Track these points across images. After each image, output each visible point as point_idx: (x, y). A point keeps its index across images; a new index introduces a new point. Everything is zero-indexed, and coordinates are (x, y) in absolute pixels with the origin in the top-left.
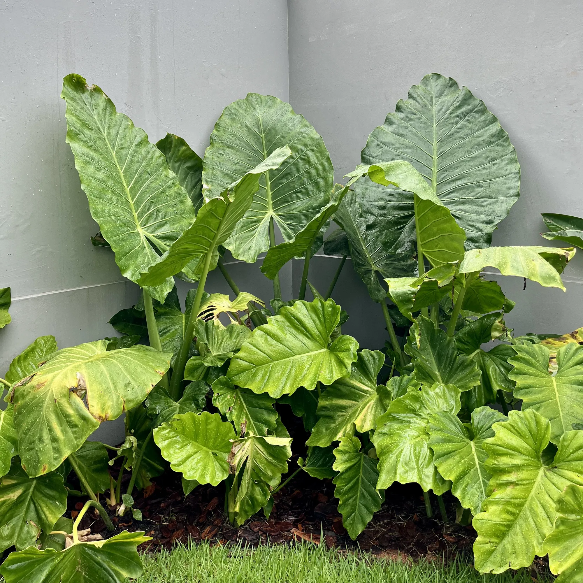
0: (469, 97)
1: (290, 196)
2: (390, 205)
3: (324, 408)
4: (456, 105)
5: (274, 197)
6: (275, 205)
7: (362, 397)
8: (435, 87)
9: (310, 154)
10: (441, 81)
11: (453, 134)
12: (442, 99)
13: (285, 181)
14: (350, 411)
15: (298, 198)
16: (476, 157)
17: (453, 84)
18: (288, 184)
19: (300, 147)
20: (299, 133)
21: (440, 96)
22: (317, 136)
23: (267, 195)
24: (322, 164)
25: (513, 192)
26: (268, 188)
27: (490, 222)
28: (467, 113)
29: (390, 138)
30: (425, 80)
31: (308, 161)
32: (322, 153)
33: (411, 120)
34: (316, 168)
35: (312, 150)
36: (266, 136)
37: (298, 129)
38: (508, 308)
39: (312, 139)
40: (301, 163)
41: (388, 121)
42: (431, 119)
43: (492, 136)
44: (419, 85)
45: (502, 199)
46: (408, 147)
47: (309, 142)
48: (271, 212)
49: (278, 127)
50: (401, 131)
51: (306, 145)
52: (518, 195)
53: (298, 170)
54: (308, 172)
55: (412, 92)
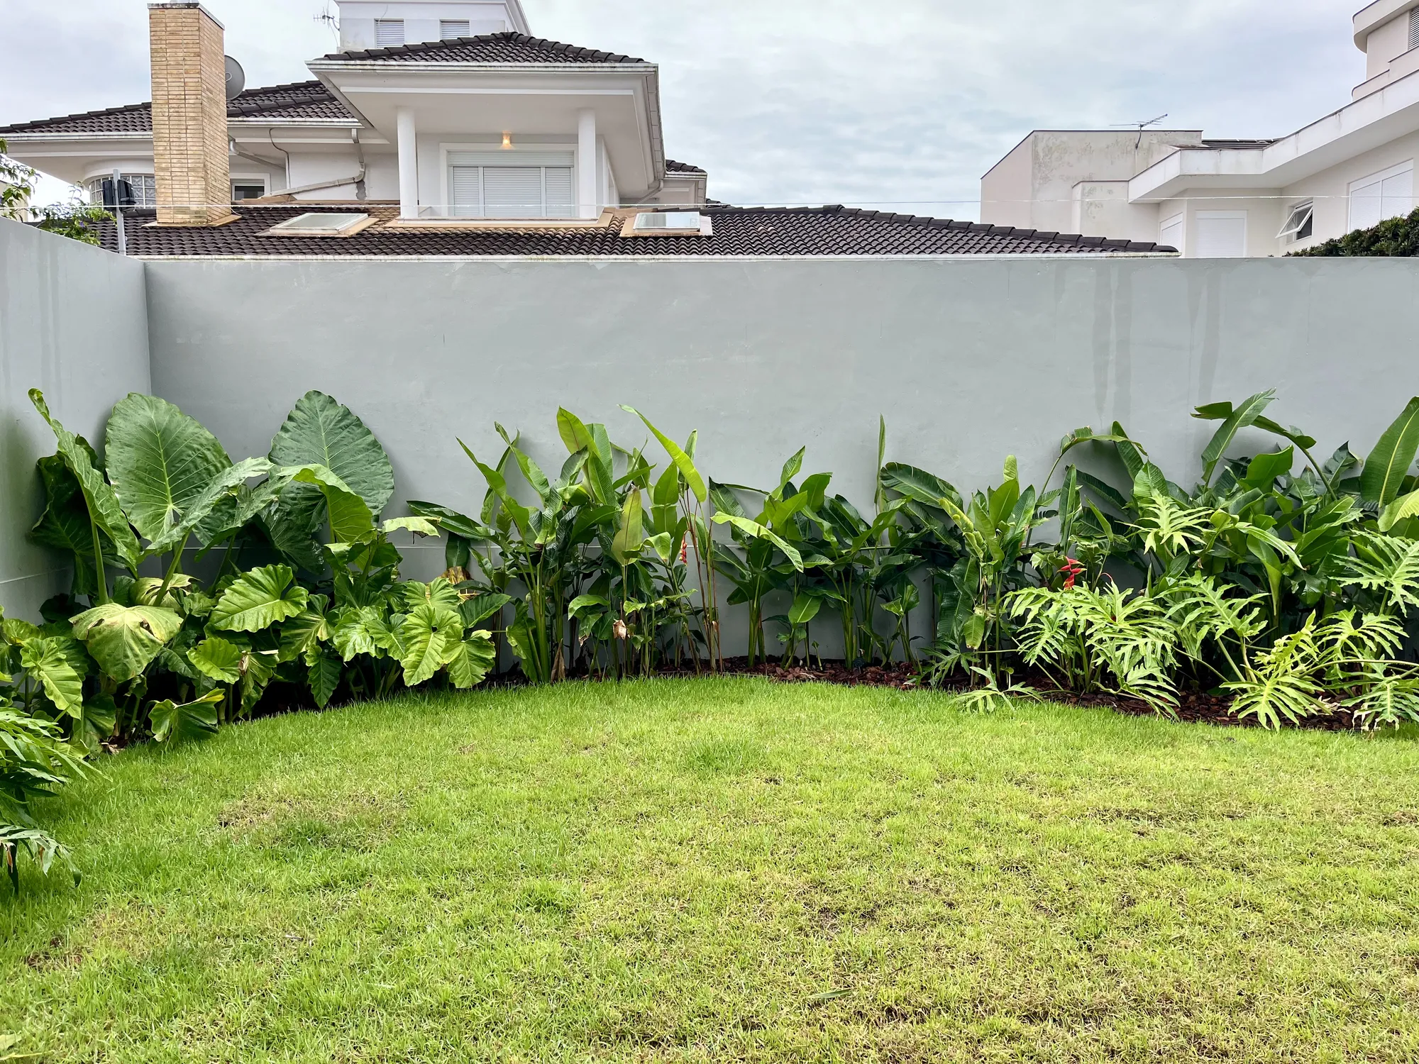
0: (347, 413)
1: (190, 490)
2: (299, 496)
3: (286, 637)
4: (337, 419)
5: (173, 491)
6: (174, 499)
7: (313, 625)
8: (317, 403)
9: (207, 453)
10: (321, 398)
11: (338, 441)
12: (325, 413)
13: (184, 478)
14: (306, 636)
15: (199, 492)
16: (359, 460)
17: (332, 401)
18: (187, 480)
19: (195, 446)
20: (193, 434)
21: (322, 411)
22: (212, 437)
23: (165, 490)
24: (221, 462)
25: (389, 486)
26: (167, 483)
27: (375, 508)
28: (347, 426)
29: (289, 443)
30: (308, 396)
31: (206, 459)
32: (219, 452)
33: (302, 428)
34: (215, 466)
35: (209, 450)
36: (161, 436)
37: (191, 430)
38: (400, 560)
39: (206, 439)
40: (199, 461)
41: (284, 429)
42: (319, 428)
43: (369, 445)
44: (303, 399)
45: (382, 491)
46: (305, 451)
47: (204, 442)
48: (171, 506)
49: (173, 426)
50: (297, 437)
51: (202, 445)
52: (393, 488)
53: (196, 468)
54: (207, 469)
55: (299, 404)
